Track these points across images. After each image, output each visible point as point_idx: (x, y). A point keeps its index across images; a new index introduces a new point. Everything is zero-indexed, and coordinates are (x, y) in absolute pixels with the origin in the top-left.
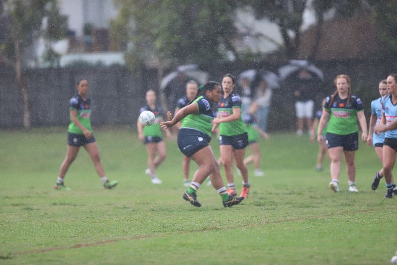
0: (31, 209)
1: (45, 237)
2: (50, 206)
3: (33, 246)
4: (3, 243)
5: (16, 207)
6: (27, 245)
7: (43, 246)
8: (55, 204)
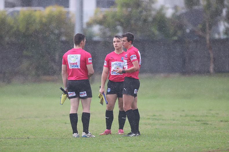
0: (207, 124)
1: (212, 142)
2: (219, 122)
3: (203, 148)
4: (186, 145)
5: (198, 122)
6: (200, 147)
7: (210, 149)
8: (221, 121)
